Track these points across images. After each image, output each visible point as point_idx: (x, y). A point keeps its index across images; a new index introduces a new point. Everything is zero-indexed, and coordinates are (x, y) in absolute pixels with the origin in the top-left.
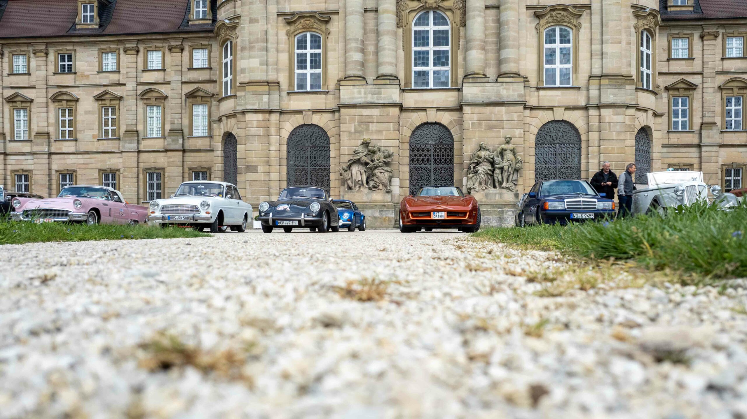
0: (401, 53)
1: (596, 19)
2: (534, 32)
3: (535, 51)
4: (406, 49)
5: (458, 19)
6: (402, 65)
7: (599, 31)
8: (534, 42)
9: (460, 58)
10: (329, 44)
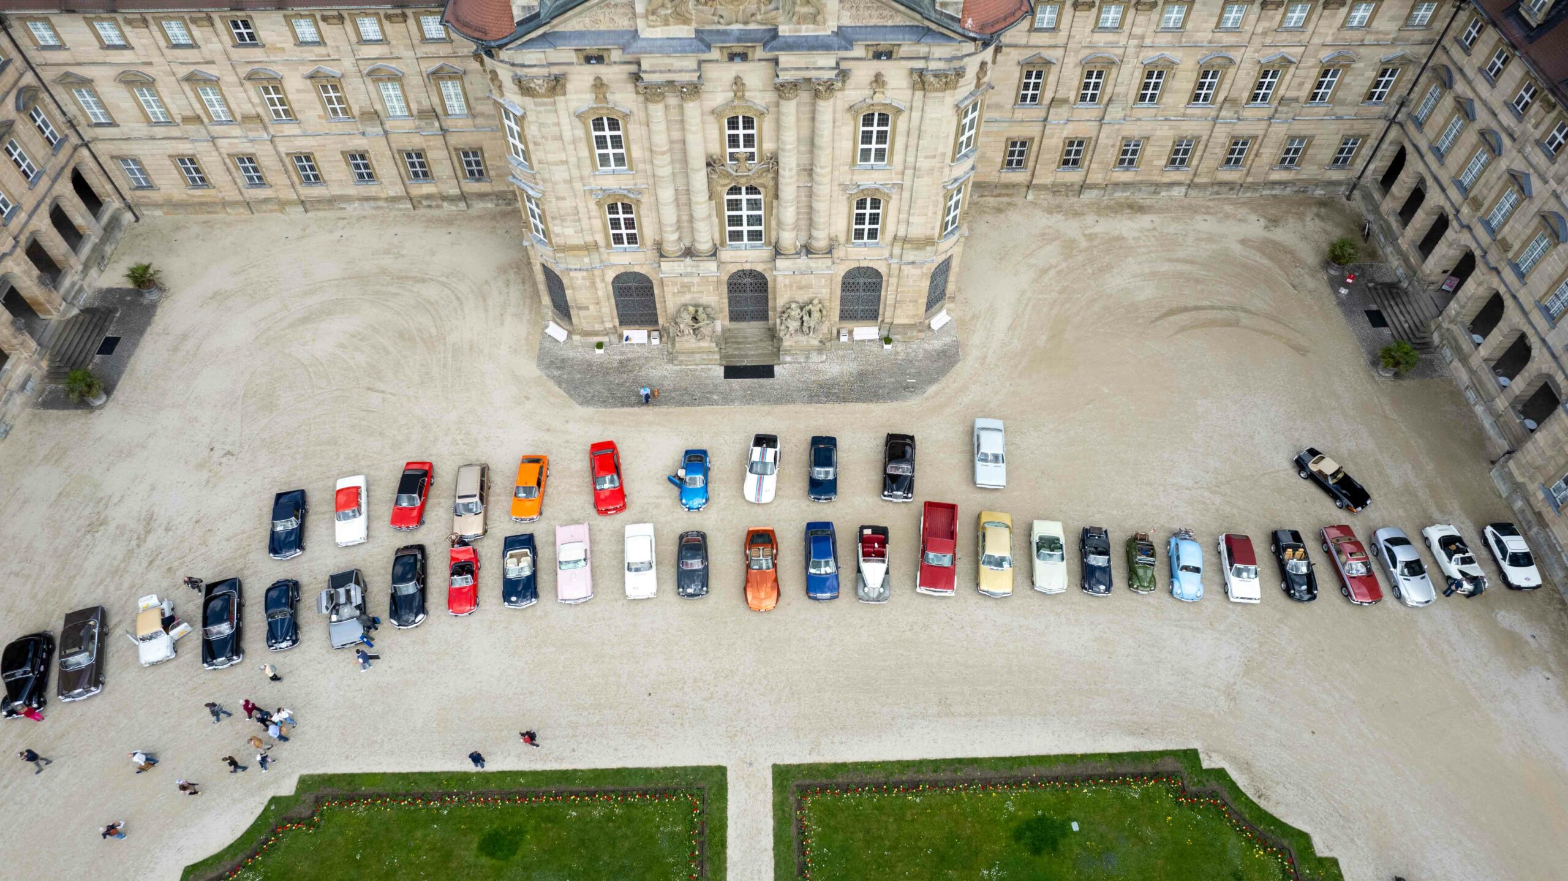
0: (715, 220)
1: (906, 195)
2: (845, 203)
3: (845, 215)
4: (720, 215)
5: (771, 193)
6: (717, 229)
7: (907, 204)
8: (845, 210)
9: (773, 223)
10: (642, 213)
